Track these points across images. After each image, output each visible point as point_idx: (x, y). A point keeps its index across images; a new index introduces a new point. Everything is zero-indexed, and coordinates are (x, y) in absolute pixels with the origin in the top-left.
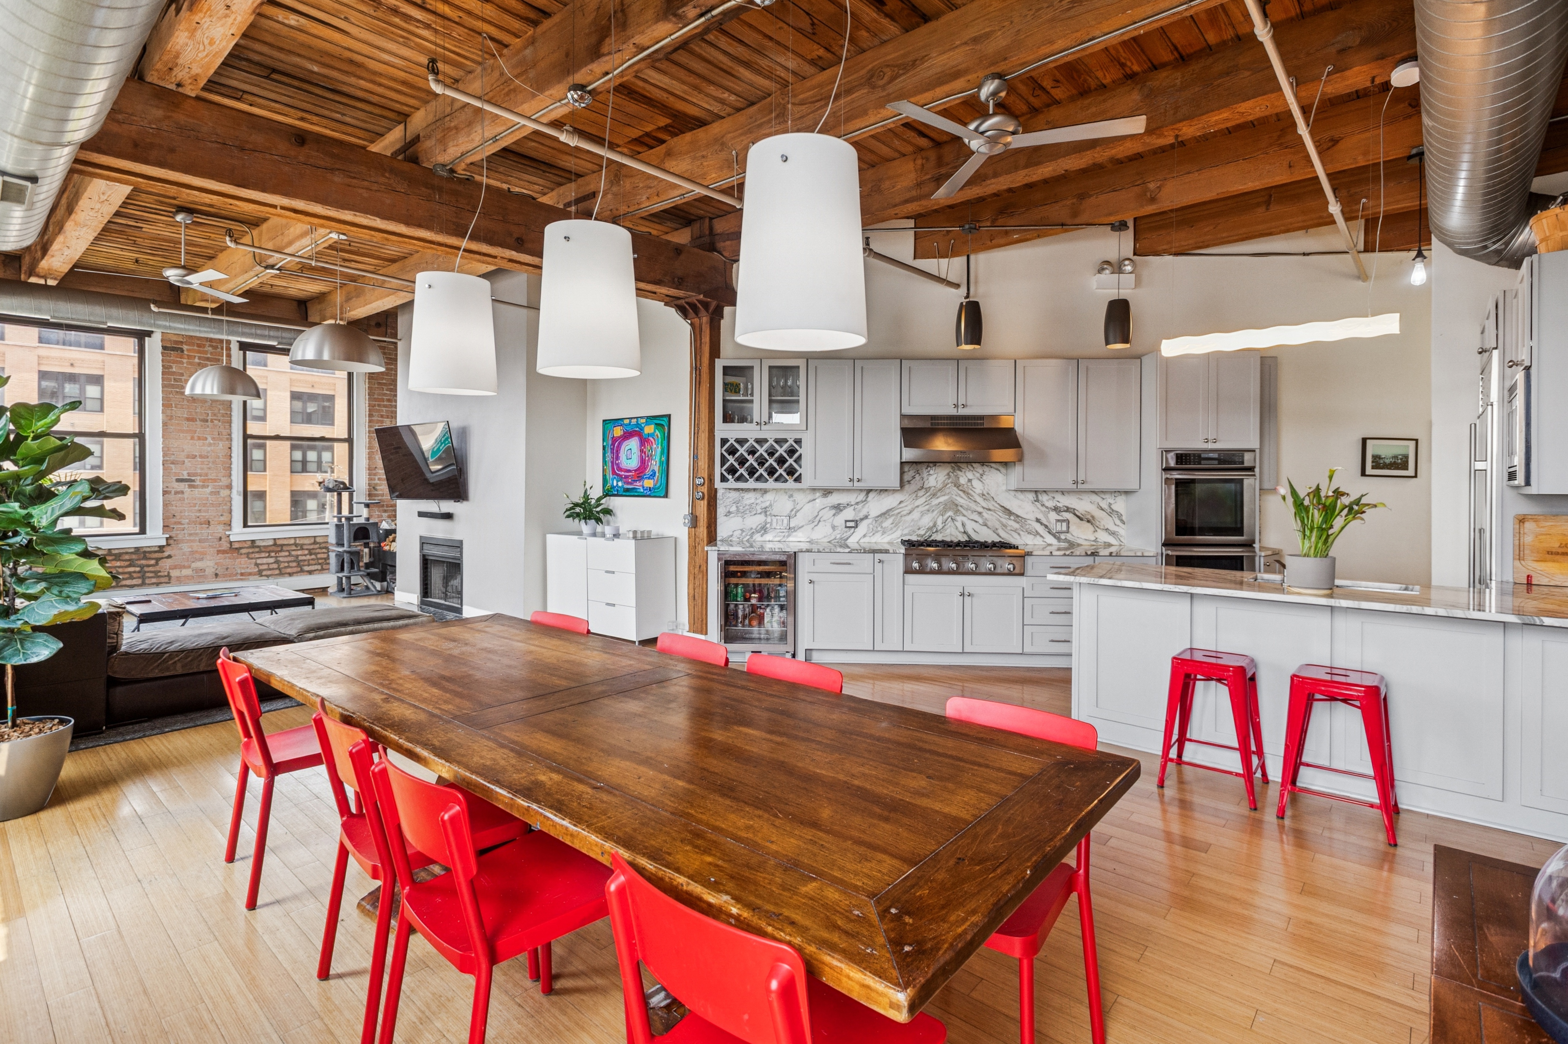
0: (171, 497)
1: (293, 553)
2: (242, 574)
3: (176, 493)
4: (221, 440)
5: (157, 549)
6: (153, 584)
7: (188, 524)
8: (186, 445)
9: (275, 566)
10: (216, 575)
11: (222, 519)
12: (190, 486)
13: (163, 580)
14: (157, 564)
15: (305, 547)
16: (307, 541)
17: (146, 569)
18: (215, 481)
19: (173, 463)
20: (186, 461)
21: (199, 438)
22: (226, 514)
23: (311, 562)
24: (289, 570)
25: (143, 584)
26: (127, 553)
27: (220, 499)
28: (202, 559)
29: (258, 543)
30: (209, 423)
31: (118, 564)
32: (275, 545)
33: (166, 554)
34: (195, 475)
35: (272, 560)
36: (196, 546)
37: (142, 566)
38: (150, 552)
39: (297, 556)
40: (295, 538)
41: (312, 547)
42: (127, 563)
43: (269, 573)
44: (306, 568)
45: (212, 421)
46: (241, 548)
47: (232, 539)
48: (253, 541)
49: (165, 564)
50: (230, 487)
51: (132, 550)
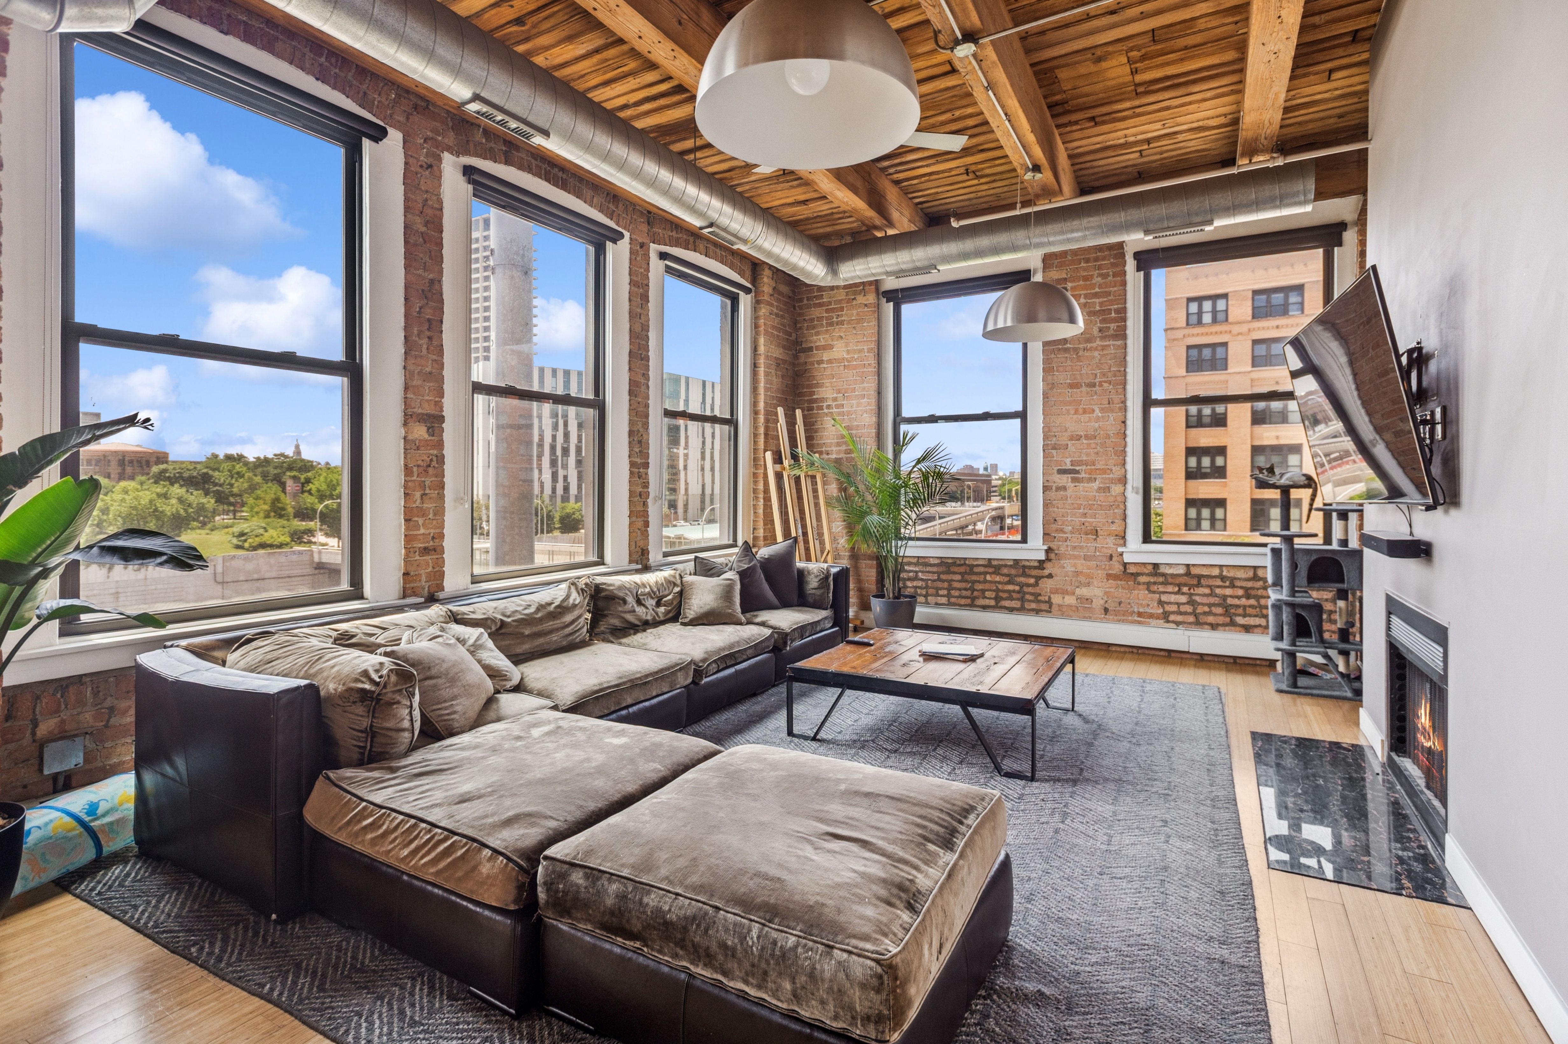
0: (1052, 494)
1: (1218, 591)
2: (1140, 614)
3: (1058, 489)
4: (1112, 411)
5: (1036, 564)
6: (1033, 610)
7: (1072, 533)
8: (1071, 423)
9: (1189, 608)
10: (1106, 610)
11: (1113, 527)
12: (1074, 480)
13: (1044, 607)
14: (1036, 584)
15: (1238, 583)
16: (1240, 574)
17: (1026, 589)
18: (1103, 471)
19: (1054, 448)
20: (1069, 443)
21: (1085, 412)
22: (1119, 522)
23: (1249, 611)
24: (1211, 619)
25: (1021, 610)
26: (1006, 566)
27: (1111, 499)
28: (1088, 585)
29: (1163, 570)
30: (1097, 388)
31: (998, 579)
32: (1188, 574)
33: (1046, 572)
34: (1080, 463)
35: (1183, 599)
36: (1081, 565)
37: (1022, 585)
38: (1030, 568)
39: (1225, 598)
40: (1221, 566)
41: (1249, 584)
42: (1006, 579)
43: (1179, 618)
44: (1240, 620)
45: (1101, 385)
46: (1138, 574)
47: (1127, 558)
48: (1156, 566)
49: (1047, 585)
50: (1123, 481)
51: (1011, 563)
